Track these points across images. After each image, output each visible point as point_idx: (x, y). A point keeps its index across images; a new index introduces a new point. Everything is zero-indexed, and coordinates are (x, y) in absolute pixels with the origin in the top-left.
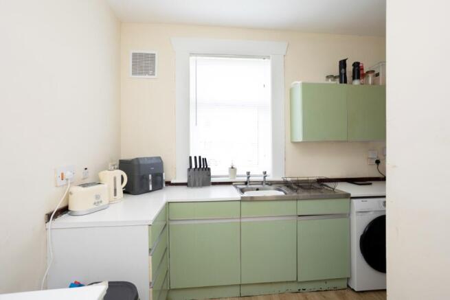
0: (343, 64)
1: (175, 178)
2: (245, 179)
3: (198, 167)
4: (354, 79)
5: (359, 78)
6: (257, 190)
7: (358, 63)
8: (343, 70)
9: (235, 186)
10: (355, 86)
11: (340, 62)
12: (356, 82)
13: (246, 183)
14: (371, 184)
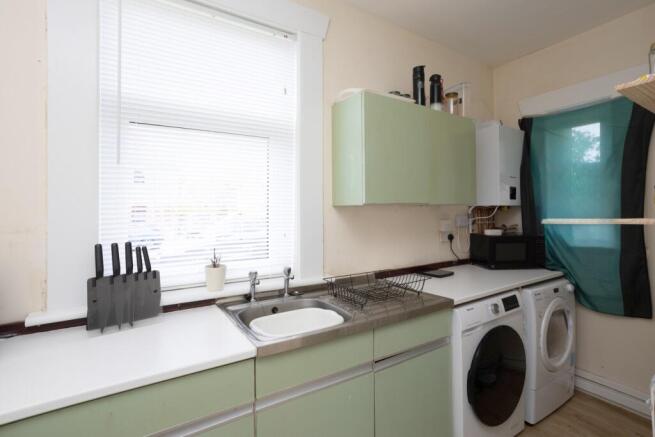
0: (419, 73)
1: (44, 308)
2: (245, 288)
3: (123, 271)
4: (432, 101)
5: (440, 100)
6: (275, 310)
7: (439, 77)
8: (420, 83)
9: (223, 307)
10: (435, 111)
11: (415, 69)
12: (437, 107)
13: (247, 298)
14: (452, 274)
